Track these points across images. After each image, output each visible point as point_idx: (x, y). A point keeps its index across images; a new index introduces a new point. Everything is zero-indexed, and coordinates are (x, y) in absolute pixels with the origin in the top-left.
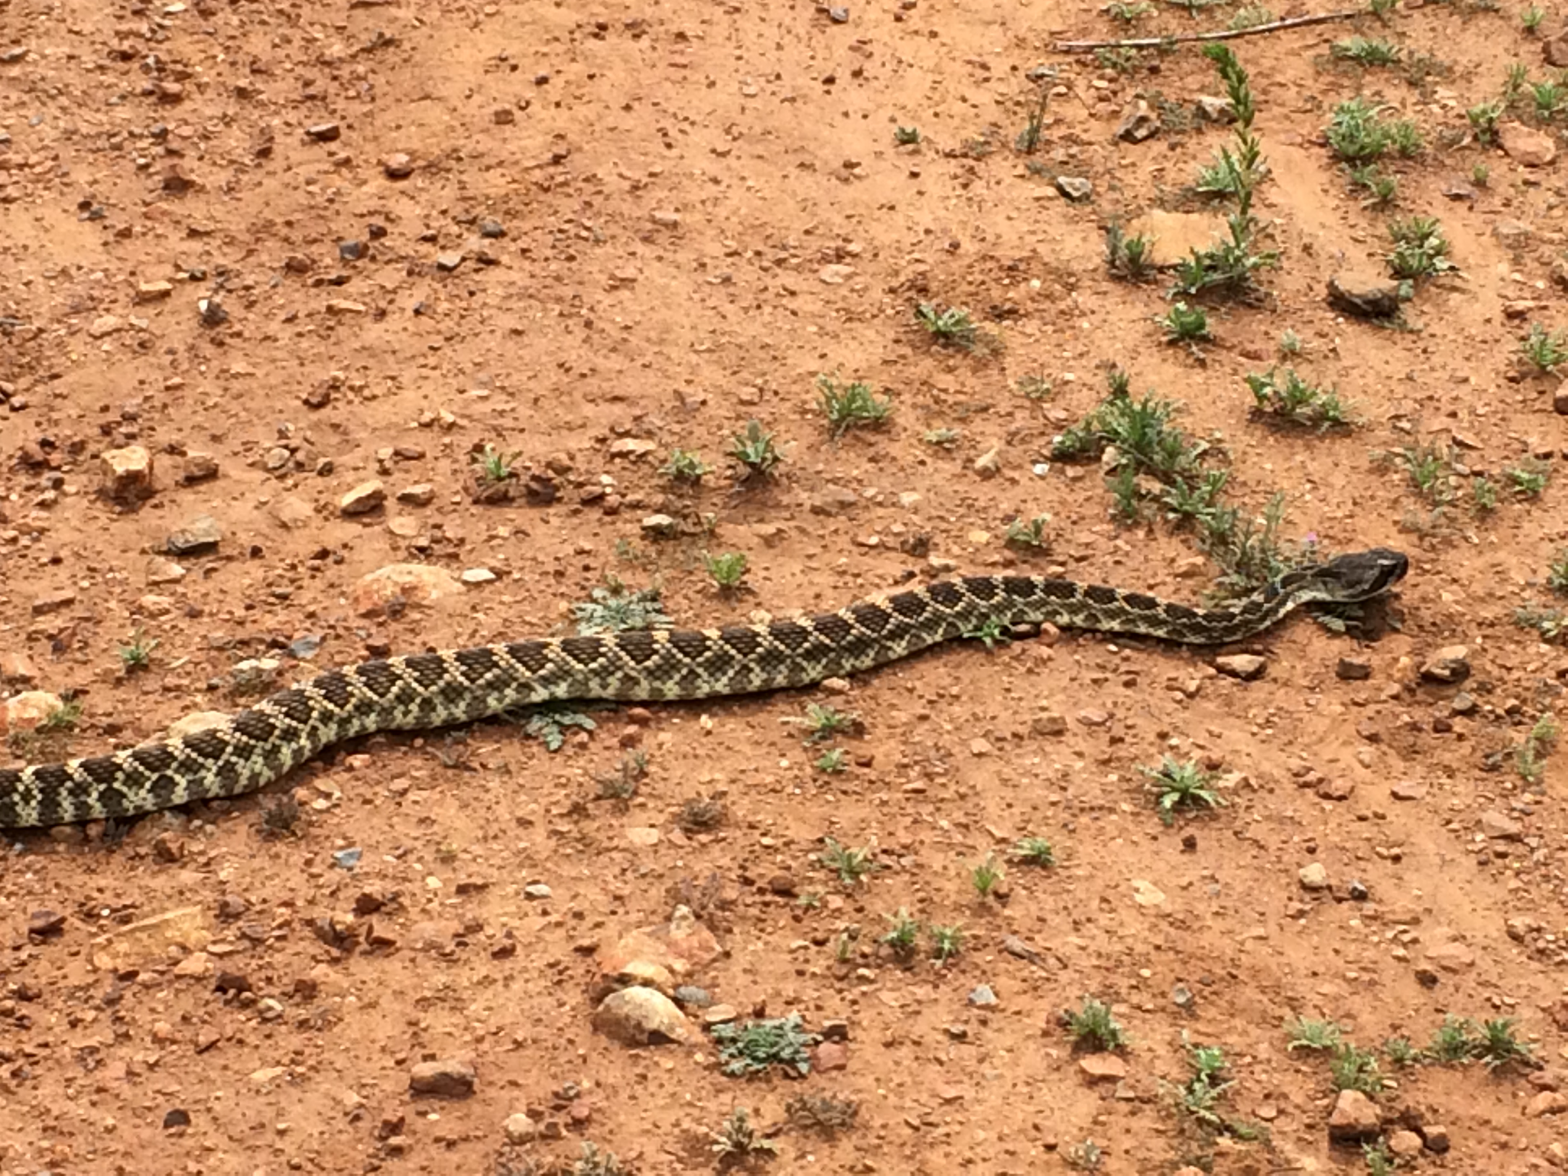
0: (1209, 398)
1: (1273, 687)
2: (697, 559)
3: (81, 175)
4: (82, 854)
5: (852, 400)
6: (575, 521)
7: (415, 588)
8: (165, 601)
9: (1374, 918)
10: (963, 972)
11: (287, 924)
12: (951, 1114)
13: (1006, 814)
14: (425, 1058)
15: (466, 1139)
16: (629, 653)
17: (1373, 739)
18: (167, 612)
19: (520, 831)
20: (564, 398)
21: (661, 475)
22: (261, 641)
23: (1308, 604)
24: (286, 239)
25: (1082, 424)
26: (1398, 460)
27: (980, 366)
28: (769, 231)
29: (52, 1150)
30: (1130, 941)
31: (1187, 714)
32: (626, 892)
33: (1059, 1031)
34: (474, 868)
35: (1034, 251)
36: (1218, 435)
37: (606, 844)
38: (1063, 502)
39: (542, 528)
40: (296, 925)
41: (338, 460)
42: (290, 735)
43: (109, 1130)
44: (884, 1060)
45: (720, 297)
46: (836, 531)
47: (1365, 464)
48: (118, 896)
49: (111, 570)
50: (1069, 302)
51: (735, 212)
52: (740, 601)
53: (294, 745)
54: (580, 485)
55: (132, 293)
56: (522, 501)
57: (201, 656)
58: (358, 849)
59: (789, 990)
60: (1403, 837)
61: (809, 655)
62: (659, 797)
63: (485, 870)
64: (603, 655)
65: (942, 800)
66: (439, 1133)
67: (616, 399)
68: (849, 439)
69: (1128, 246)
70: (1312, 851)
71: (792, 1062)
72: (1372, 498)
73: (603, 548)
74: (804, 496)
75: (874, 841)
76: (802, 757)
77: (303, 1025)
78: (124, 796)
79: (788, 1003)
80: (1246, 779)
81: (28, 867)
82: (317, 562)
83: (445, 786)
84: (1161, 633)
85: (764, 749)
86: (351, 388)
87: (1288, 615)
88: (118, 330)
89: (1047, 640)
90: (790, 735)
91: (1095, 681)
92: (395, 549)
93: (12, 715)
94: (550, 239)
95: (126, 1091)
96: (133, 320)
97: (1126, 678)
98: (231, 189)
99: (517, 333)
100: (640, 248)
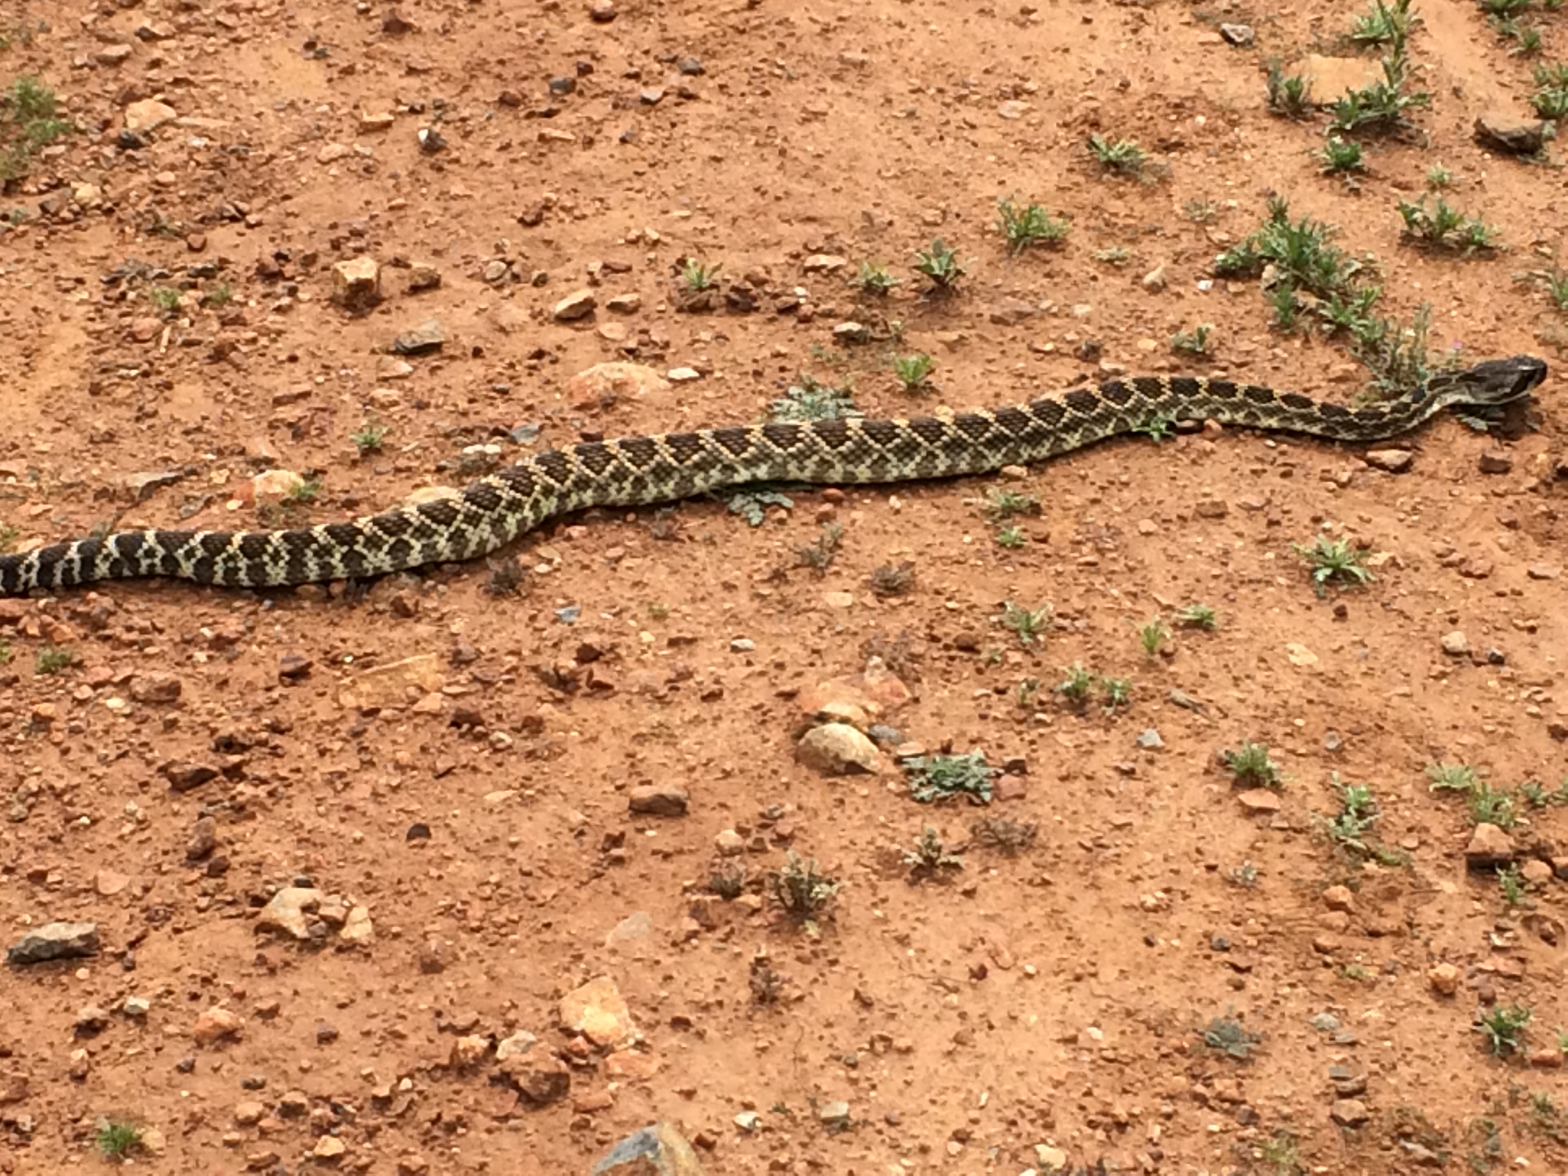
0: (1363, 225)
1: (1419, 479)
2: (885, 363)
3: (306, 19)
4: (326, 610)
5: (1029, 221)
6: (771, 328)
7: (626, 384)
8: (394, 394)
9: (1511, 679)
10: (1132, 718)
11: (515, 669)
12: (1120, 838)
13: (1172, 584)
14: (642, 783)
15: (681, 852)
16: (824, 438)
17: (1512, 525)
18: (395, 403)
19: (725, 594)
20: (761, 218)
21: (852, 287)
22: (485, 429)
23: (1452, 406)
24: (499, 76)
25: (1244, 245)
26: (1539, 281)
27: (1148, 193)
28: (951, 70)
29: (307, 858)
30: (1285, 696)
31: (1340, 502)
32: (823, 646)
33: (1220, 770)
34: (683, 625)
35: (1199, 90)
36: (1370, 256)
37: (805, 605)
38: (1225, 316)
39: (740, 335)
40: (523, 671)
41: (551, 273)
42: (514, 506)
43: (358, 841)
44: (1061, 791)
45: (904, 130)
46: (1014, 339)
47: (1508, 285)
48: (359, 646)
49: (344, 367)
50: (1232, 136)
51: (919, 53)
52: (925, 399)
53: (518, 516)
54: (776, 296)
55: (356, 124)
56: (723, 310)
57: (427, 442)
58: (577, 607)
59: (973, 731)
60: (1537, 611)
61: (990, 444)
62: (853, 567)
63: (694, 627)
64: (801, 440)
65: (1113, 572)
66: (656, 847)
67: (810, 219)
68: (1026, 256)
69: (1288, 86)
70: (1454, 621)
71: (976, 791)
72: (1514, 314)
73: (798, 351)
74: (984, 308)
75: (1051, 607)
76: (983, 534)
77: (531, 755)
78: (364, 557)
79: (973, 742)
80: (1393, 559)
81: (277, 620)
82: (534, 362)
83: (655, 555)
84: (1316, 429)
85: (949, 527)
86: (563, 209)
87: (1434, 416)
88: (343, 156)
89: (1209, 435)
90: (972, 515)
91: (1254, 472)
92: (605, 350)
93: (258, 490)
94: (746, 77)
95: (372, 809)
96: (357, 147)
97: (1282, 469)
98: (446, 32)
99: (717, 160)
100: (830, 85)
